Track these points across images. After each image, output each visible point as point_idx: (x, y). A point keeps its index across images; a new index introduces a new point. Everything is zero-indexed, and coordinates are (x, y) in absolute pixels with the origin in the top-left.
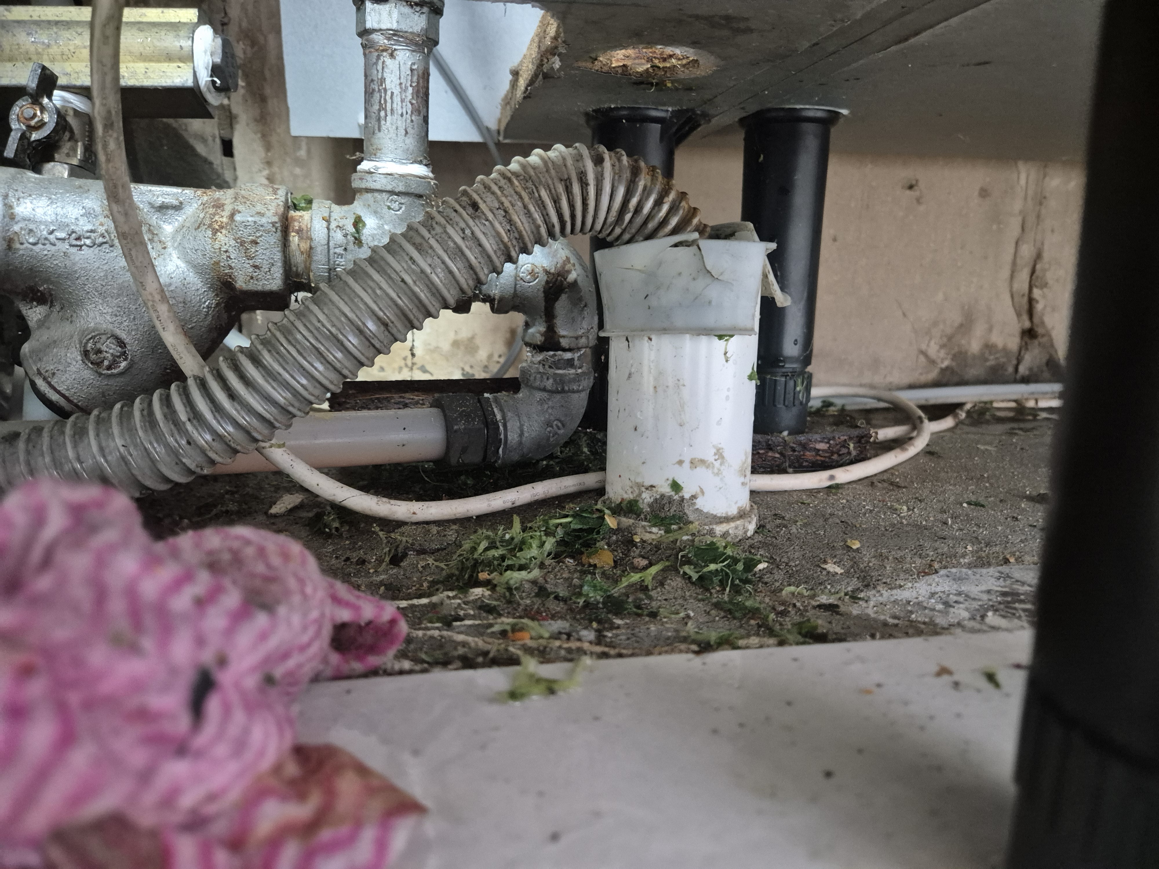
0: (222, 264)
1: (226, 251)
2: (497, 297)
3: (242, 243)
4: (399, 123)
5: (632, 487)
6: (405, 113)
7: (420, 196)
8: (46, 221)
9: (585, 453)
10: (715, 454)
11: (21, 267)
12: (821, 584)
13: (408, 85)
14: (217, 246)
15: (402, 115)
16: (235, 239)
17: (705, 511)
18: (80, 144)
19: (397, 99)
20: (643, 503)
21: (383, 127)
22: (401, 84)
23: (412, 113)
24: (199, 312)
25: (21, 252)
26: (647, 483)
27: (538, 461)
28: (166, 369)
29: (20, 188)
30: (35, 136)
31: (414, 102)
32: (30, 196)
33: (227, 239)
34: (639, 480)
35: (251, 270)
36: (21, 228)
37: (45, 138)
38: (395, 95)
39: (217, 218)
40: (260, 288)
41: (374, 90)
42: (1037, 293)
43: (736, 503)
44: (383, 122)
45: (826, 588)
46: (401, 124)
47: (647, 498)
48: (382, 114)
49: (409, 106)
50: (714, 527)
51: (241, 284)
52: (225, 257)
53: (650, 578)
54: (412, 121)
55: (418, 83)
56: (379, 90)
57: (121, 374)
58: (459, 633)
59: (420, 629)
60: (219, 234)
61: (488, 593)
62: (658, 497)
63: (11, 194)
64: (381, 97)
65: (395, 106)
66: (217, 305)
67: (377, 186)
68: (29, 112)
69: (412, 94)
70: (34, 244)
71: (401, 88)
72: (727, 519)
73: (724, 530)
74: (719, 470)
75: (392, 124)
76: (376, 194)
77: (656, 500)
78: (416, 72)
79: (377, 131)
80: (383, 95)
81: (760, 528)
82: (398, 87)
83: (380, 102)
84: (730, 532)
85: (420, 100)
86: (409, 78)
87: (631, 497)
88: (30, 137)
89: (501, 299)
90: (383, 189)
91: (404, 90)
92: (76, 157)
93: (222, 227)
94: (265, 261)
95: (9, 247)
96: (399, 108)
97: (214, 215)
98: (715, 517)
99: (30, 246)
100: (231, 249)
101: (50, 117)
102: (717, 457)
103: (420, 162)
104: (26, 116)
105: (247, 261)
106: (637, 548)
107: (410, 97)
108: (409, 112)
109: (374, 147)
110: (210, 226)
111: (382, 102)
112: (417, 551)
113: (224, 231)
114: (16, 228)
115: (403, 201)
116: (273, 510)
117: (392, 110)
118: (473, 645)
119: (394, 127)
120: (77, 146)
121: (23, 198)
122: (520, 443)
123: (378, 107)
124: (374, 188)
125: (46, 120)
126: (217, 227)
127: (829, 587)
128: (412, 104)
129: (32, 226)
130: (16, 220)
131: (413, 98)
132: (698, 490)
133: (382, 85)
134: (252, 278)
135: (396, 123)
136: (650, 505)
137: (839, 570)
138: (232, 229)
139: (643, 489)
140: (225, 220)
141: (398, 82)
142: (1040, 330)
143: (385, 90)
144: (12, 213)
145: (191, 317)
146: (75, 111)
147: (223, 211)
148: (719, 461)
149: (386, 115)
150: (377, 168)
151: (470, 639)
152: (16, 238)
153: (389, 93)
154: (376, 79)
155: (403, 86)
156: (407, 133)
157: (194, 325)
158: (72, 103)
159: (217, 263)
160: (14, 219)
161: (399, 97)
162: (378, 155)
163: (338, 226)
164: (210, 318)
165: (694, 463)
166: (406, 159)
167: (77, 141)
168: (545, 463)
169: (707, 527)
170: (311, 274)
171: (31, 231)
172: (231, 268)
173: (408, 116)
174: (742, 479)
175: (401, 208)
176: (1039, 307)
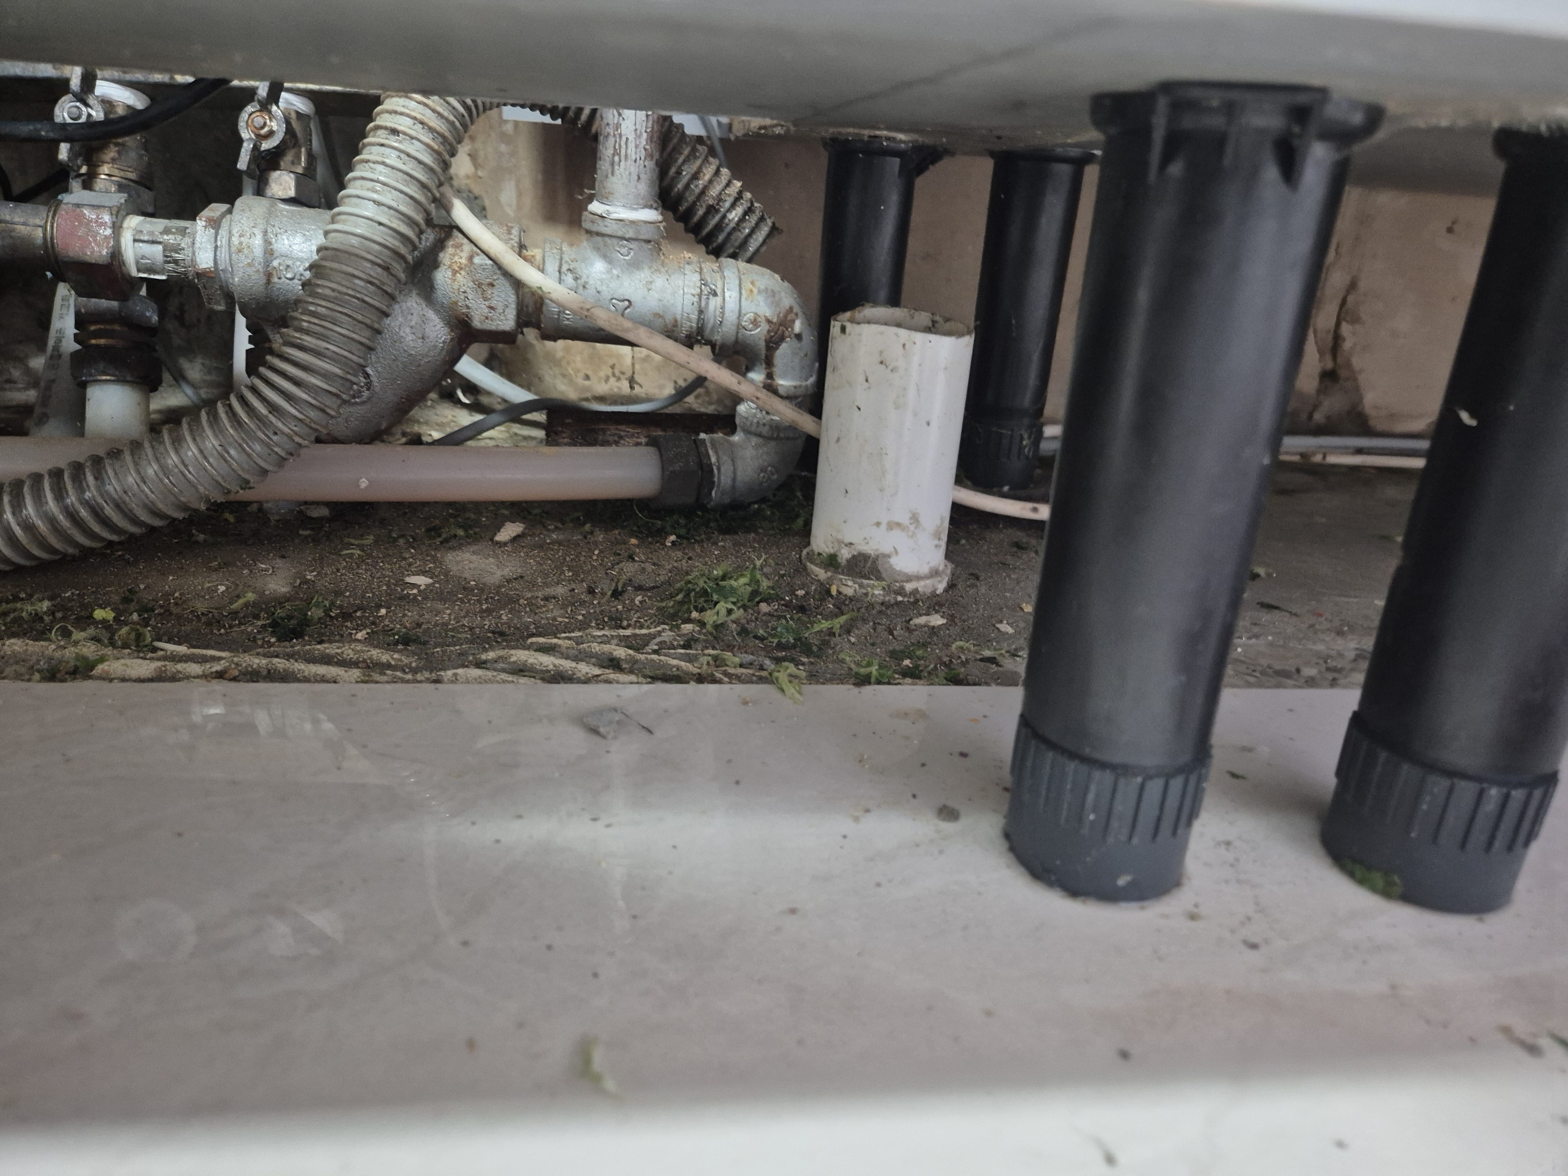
0: (460, 304)
1: (465, 292)
2: (718, 343)
3: (480, 285)
4: (632, 169)
5: (833, 543)
6: (638, 159)
7: (649, 241)
8: (302, 258)
9: (798, 497)
10: (911, 518)
11: (277, 300)
12: (989, 641)
13: (643, 131)
14: (456, 287)
15: (635, 161)
16: (473, 281)
17: (898, 569)
18: (303, 150)
19: (632, 145)
20: (842, 558)
21: (617, 172)
22: (636, 130)
23: (645, 159)
24: (435, 347)
25: (278, 286)
26: (847, 540)
27: (750, 504)
28: (402, 398)
29: (276, 225)
30: (266, 146)
31: (648, 147)
32: (286, 231)
33: (465, 280)
34: (840, 537)
35: (487, 310)
36: (280, 264)
37: (274, 148)
38: (630, 140)
39: (456, 258)
40: (493, 328)
41: (609, 134)
42: (1345, 329)
43: (928, 563)
44: (616, 167)
45: (992, 645)
46: (634, 169)
47: (845, 554)
48: (616, 158)
49: (643, 151)
50: (905, 584)
51: (477, 323)
52: (462, 297)
53: (838, 626)
54: (645, 166)
55: (653, 128)
56: (614, 135)
57: (364, 403)
58: (673, 658)
59: (642, 653)
60: (458, 275)
61: (697, 628)
62: (856, 554)
63: (269, 230)
64: (616, 141)
65: (629, 151)
66: (452, 339)
67: (608, 231)
68: (258, 120)
69: (647, 139)
70: (291, 279)
71: (636, 134)
72: (918, 578)
73: (914, 587)
74: (914, 533)
75: (625, 169)
76: (607, 239)
77: (854, 556)
78: (650, 118)
79: (610, 175)
80: (618, 140)
81: (951, 586)
82: (633, 133)
83: (615, 147)
84: (920, 589)
85: (653, 145)
86: (644, 124)
87: (832, 551)
88: (261, 146)
89: (723, 346)
90: (614, 234)
91: (639, 136)
92: (300, 164)
93: (461, 269)
94: (500, 303)
95: (269, 282)
96: (633, 153)
97: (454, 255)
98: (906, 575)
99: (288, 281)
100: (468, 290)
101: (278, 125)
102: (912, 521)
103: (651, 207)
104: (257, 126)
105: (484, 302)
106: (832, 598)
107: (644, 143)
108: (643, 158)
109: (607, 191)
110: (450, 267)
111: (617, 147)
112: (635, 587)
113: (463, 272)
114: (275, 263)
115: (632, 247)
116: (498, 538)
117: (626, 156)
118: (684, 668)
119: (627, 173)
120: (300, 152)
121: (280, 233)
122: (733, 487)
123: (612, 152)
124: (605, 232)
125: (275, 128)
126: (457, 269)
127: (994, 644)
128: (645, 149)
129: (290, 263)
130: (275, 256)
131: (647, 144)
132: (893, 550)
133: (617, 130)
134: (487, 318)
135: (630, 169)
136: (848, 561)
137: (1010, 630)
138: (471, 271)
139: (843, 546)
140: (464, 261)
141: (634, 128)
142: (1343, 373)
143: (620, 135)
144: (271, 249)
145: (428, 351)
146: (297, 113)
147: (462, 251)
148: (914, 525)
149: (620, 161)
150: (609, 212)
151: (683, 664)
152: (274, 273)
153: (624, 139)
154: (611, 122)
155: (638, 132)
156: (639, 178)
157: (430, 359)
158: (294, 105)
159: (456, 303)
160: (273, 254)
161: (633, 143)
162: (611, 198)
163: (569, 270)
164: (444, 353)
165: (893, 526)
166: (638, 204)
167: (300, 147)
168: (756, 506)
169: (897, 584)
170: (542, 316)
171: (288, 266)
172: (468, 307)
173: (641, 162)
174: (936, 542)
175: (629, 253)
176: (1347, 345)
